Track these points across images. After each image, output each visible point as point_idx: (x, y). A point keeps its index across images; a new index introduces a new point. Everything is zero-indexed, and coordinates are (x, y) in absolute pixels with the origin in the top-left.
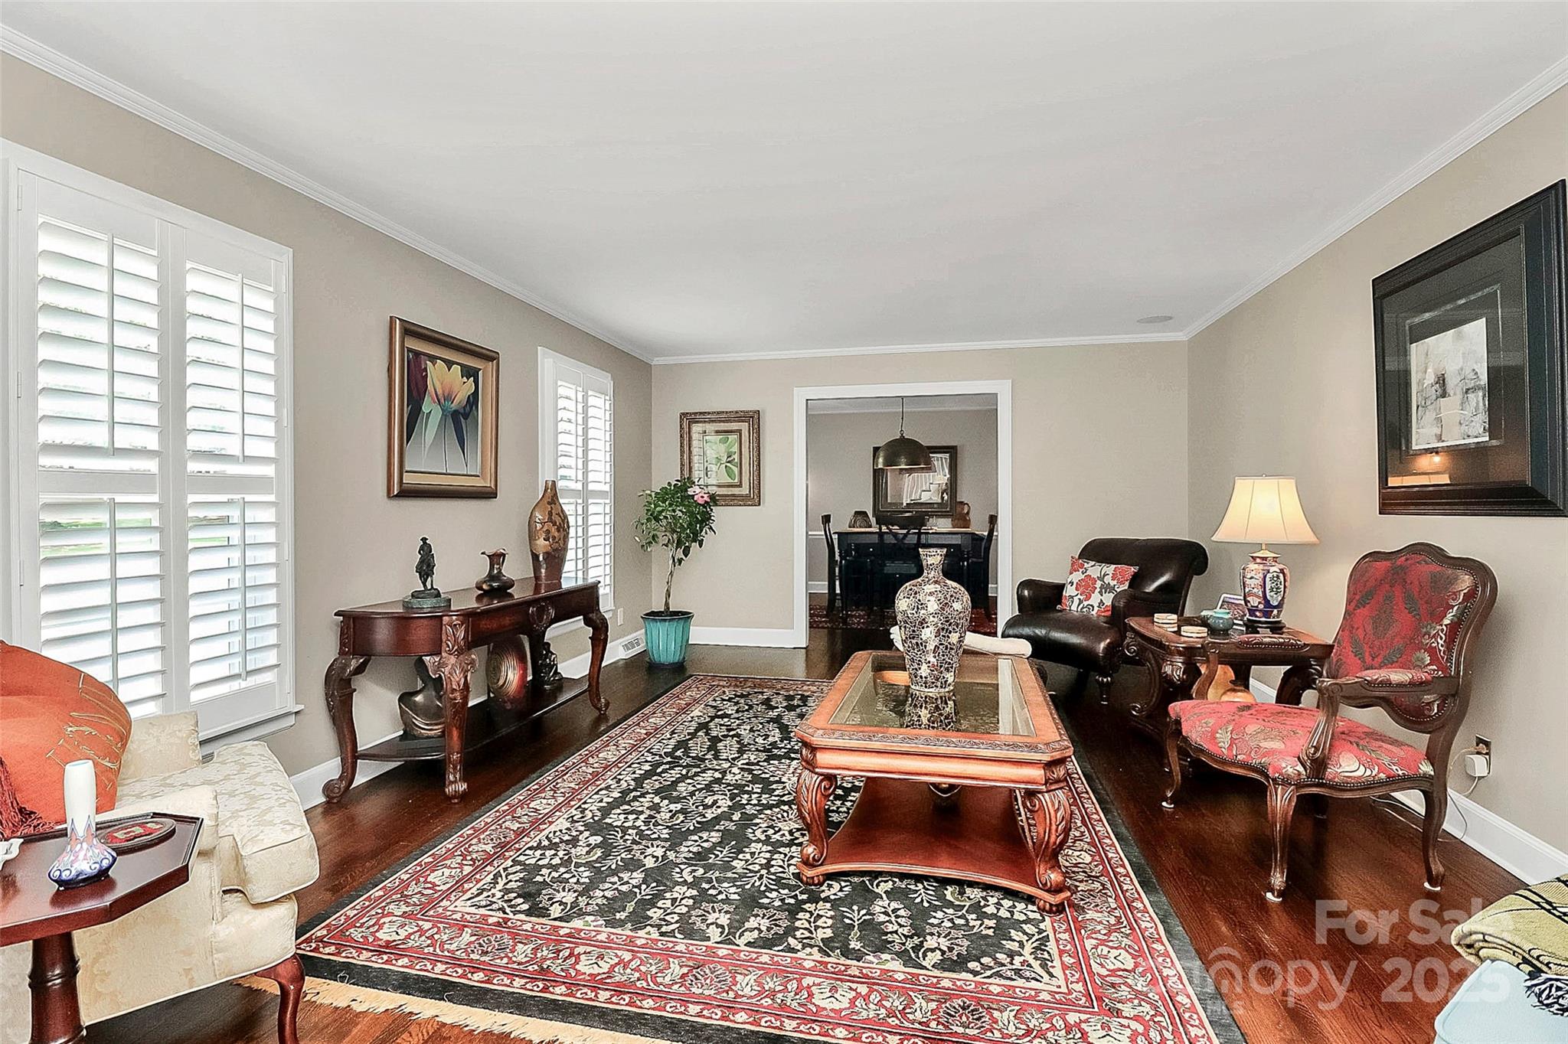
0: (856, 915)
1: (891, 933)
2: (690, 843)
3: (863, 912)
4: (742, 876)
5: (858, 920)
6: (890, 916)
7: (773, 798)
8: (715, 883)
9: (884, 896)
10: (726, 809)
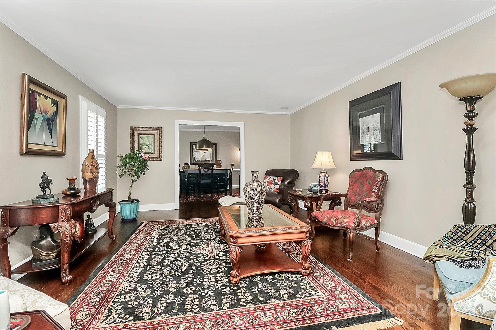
0: (255, 290)
1: (269, 292)
2: (183, 280)
3: (257, 288)
4: (210, 287)
5: (257, 291)
6: (265, 288)
7: (202, 259)
8: (202, 291)
9: (259, 282)
10: (188, 266)
